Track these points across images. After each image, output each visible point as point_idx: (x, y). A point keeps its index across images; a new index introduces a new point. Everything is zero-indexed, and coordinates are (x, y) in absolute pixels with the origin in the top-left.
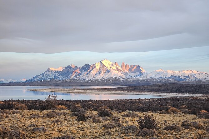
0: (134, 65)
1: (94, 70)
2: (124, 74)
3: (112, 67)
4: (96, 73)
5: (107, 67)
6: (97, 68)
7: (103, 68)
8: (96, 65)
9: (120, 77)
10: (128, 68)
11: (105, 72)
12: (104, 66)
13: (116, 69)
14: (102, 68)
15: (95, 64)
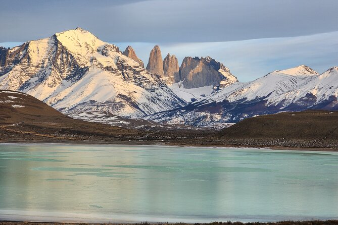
0: (197, 58)
1: (18, 67)
2: (149, 86)
3: (101, 59)
4: (24, 79)
5: (76, 56)
6: (35, 58)
7: (59, 62)
8: (33, 46)
9: (121, 96)
10: (172, 70)
11: (65, 75)
12: (64, 50)
13: (115, 67)
14: (53, 62)
15: (27, 46)
